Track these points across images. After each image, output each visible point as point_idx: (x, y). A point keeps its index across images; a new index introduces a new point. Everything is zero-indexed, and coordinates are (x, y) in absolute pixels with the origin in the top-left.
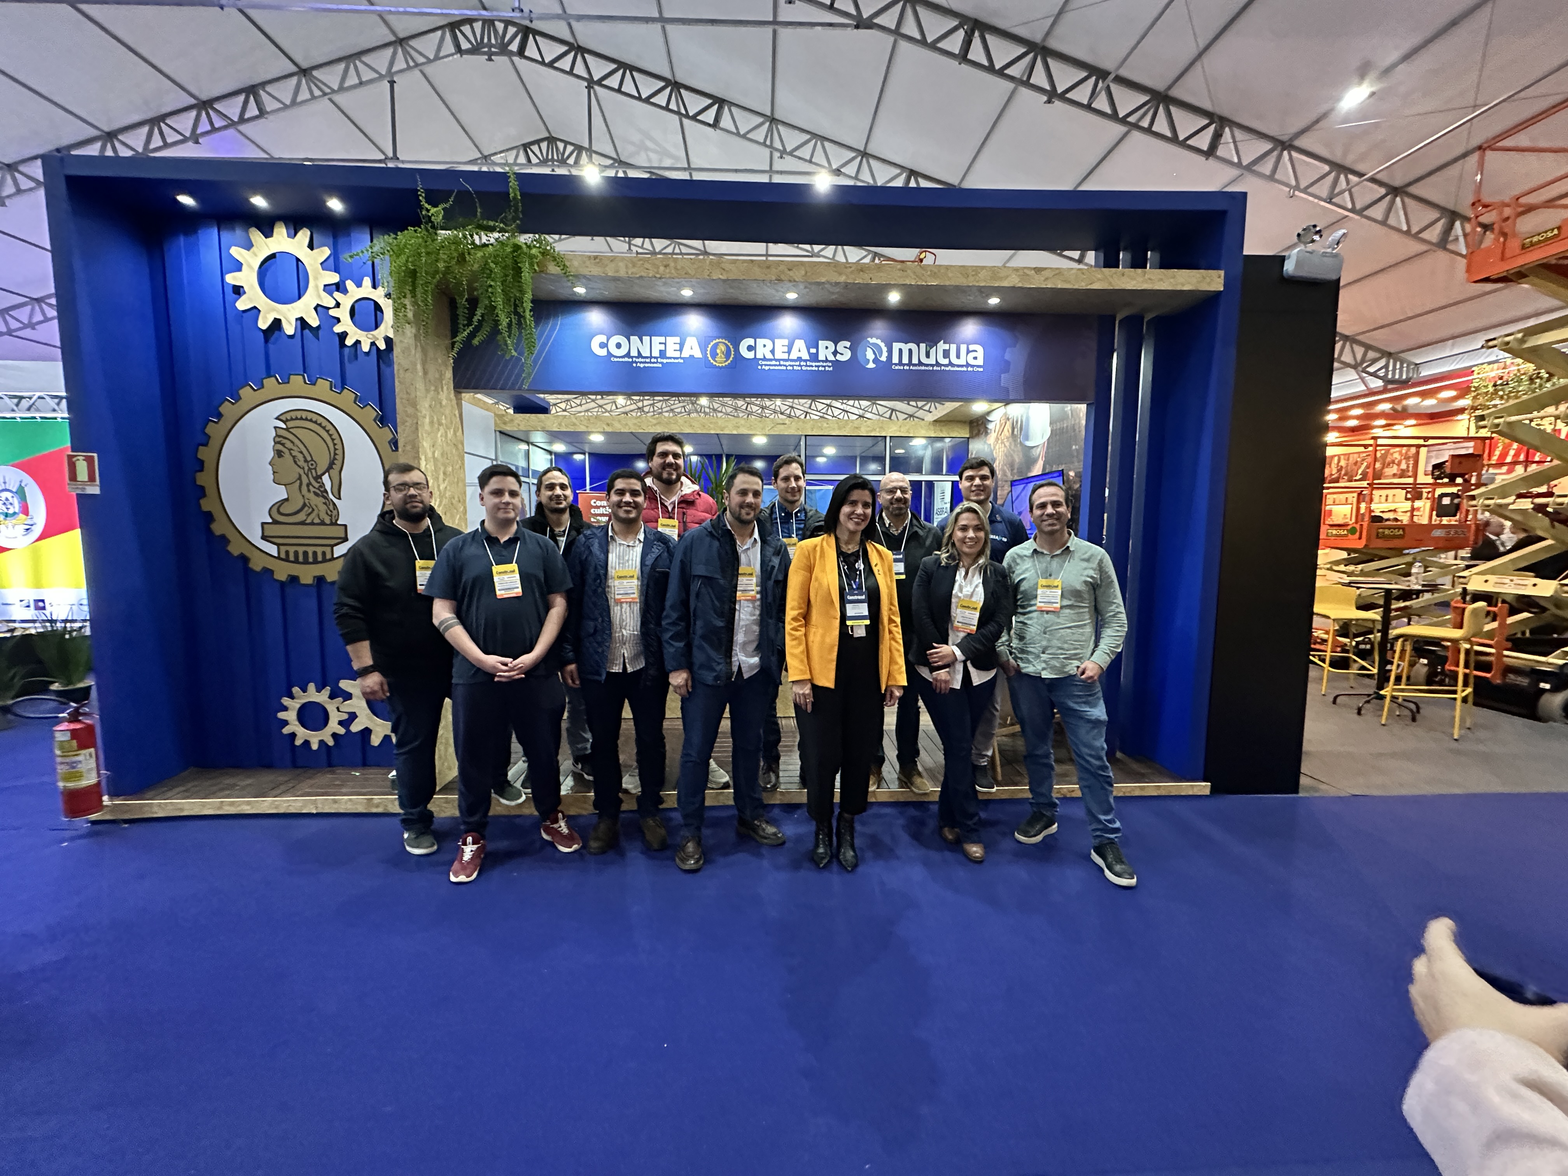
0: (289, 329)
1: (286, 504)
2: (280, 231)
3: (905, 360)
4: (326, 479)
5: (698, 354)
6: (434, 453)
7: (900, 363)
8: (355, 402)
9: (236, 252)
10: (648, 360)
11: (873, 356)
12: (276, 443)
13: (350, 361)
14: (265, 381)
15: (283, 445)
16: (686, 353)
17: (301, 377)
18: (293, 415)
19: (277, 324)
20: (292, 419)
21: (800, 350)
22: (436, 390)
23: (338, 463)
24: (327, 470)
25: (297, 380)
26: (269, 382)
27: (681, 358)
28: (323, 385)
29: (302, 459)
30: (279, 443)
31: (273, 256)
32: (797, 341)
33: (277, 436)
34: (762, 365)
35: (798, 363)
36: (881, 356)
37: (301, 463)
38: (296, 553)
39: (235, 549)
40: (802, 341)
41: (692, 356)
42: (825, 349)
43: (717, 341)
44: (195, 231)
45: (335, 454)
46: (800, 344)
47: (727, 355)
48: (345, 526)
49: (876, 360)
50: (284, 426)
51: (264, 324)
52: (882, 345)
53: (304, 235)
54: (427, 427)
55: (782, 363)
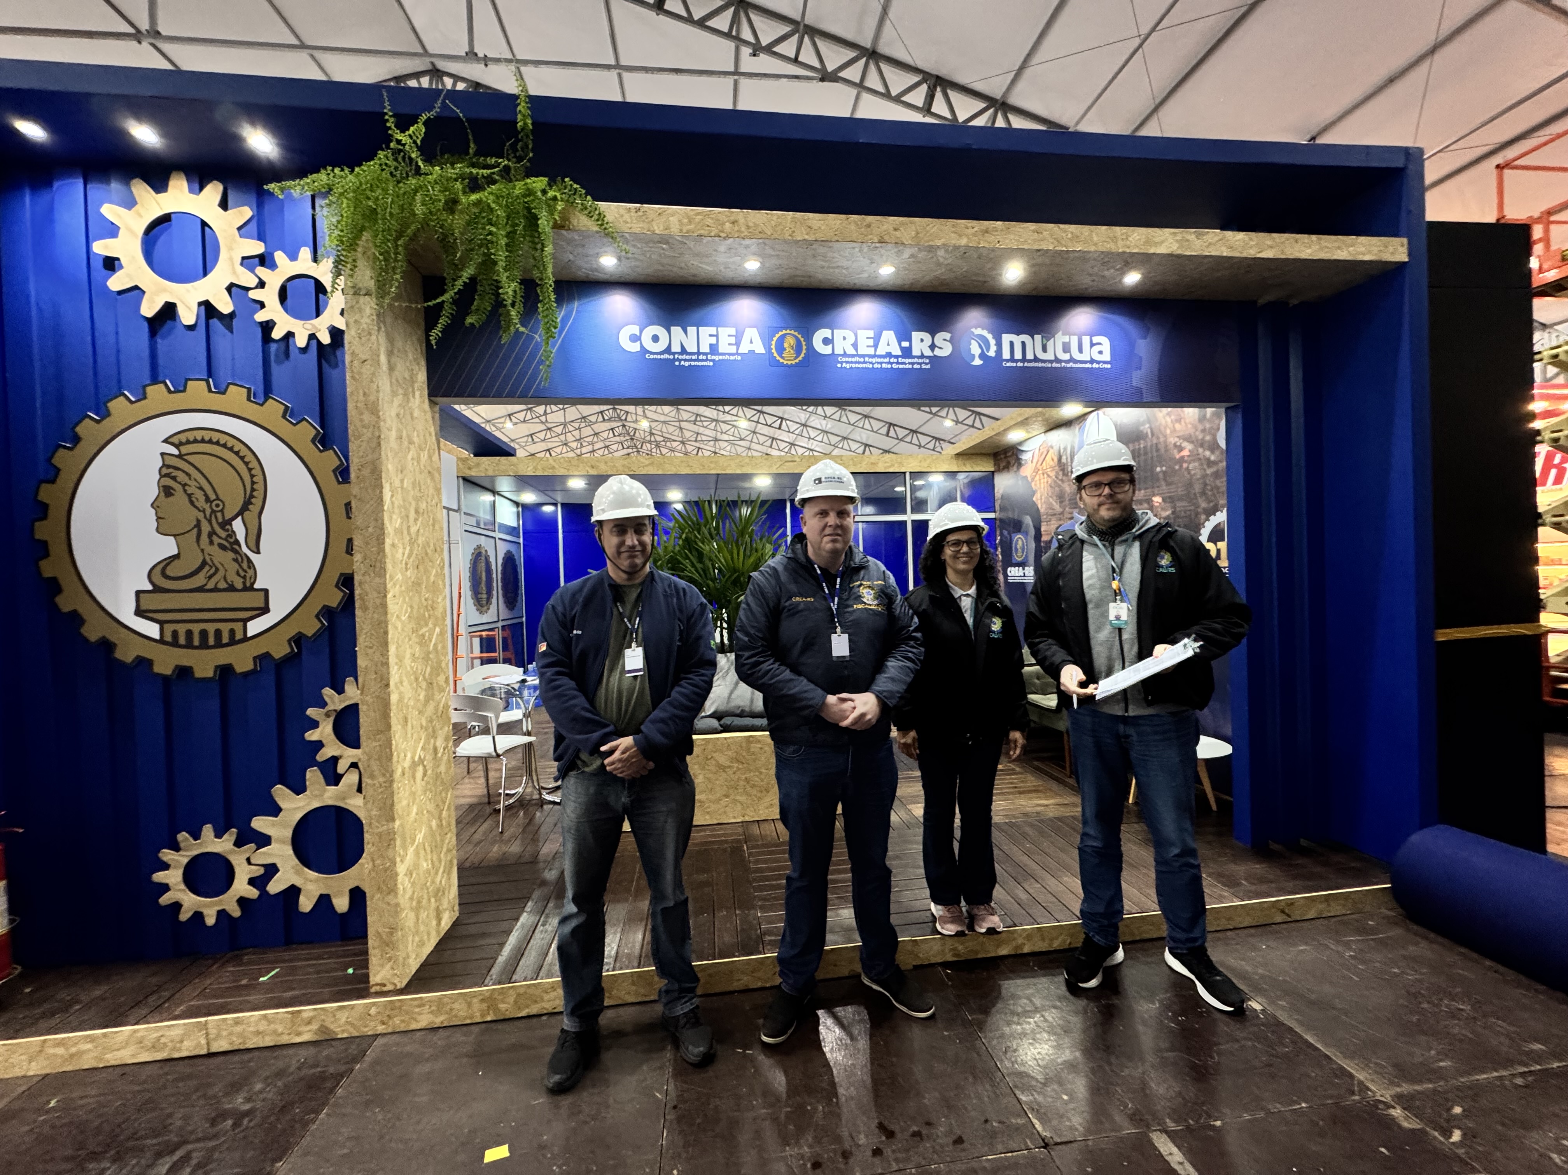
0: (188, 315)
1: (176, 561)
2: (179, 185)
3: (1018, 355)
4: (238, 526)
5: (760, 349)
6: (402, 481)
7: (1012, 359)
8: (284, 417)
9: (110, 211)
10: (694, 357)
11: (980, 351)
12: (162, 476)
13: (279, 362)
14: (149, 389)
15: (174, 478)
16: (744, 348)
17: (204, 383)
18: (191, 436)
19: (169, 311)
20: (188, 442)
21: (890, 343)
22: (405, 395)
23: (257, 502)
24: (240, 513)
25: (197, 388)
26: (156, 392)
27: (737, 354)
28: (236, 395)
29: (202, 499)
30: (167, 475)
31: (165, 219)
32: (885, 333)
33: (164, 465)
34: (842, 363)
35: (887, 360)
36: (988, 350)
37: (201, 503)
38: (189, 633)
39: (92, 632)
40: (892, 333)
41: (752, 352)
42: (920, 342)
43: (784, 332)
44: (49, 184)
45: (253, 490)
46: (889, 336)
47: (798, 350)
48: (266, 591)
49: (982, 356)
50: (175, 452)
51: (149, 308)
52: (990, 337)
53: (213, 191)
54: (393, 444)
55: (867, 359)
